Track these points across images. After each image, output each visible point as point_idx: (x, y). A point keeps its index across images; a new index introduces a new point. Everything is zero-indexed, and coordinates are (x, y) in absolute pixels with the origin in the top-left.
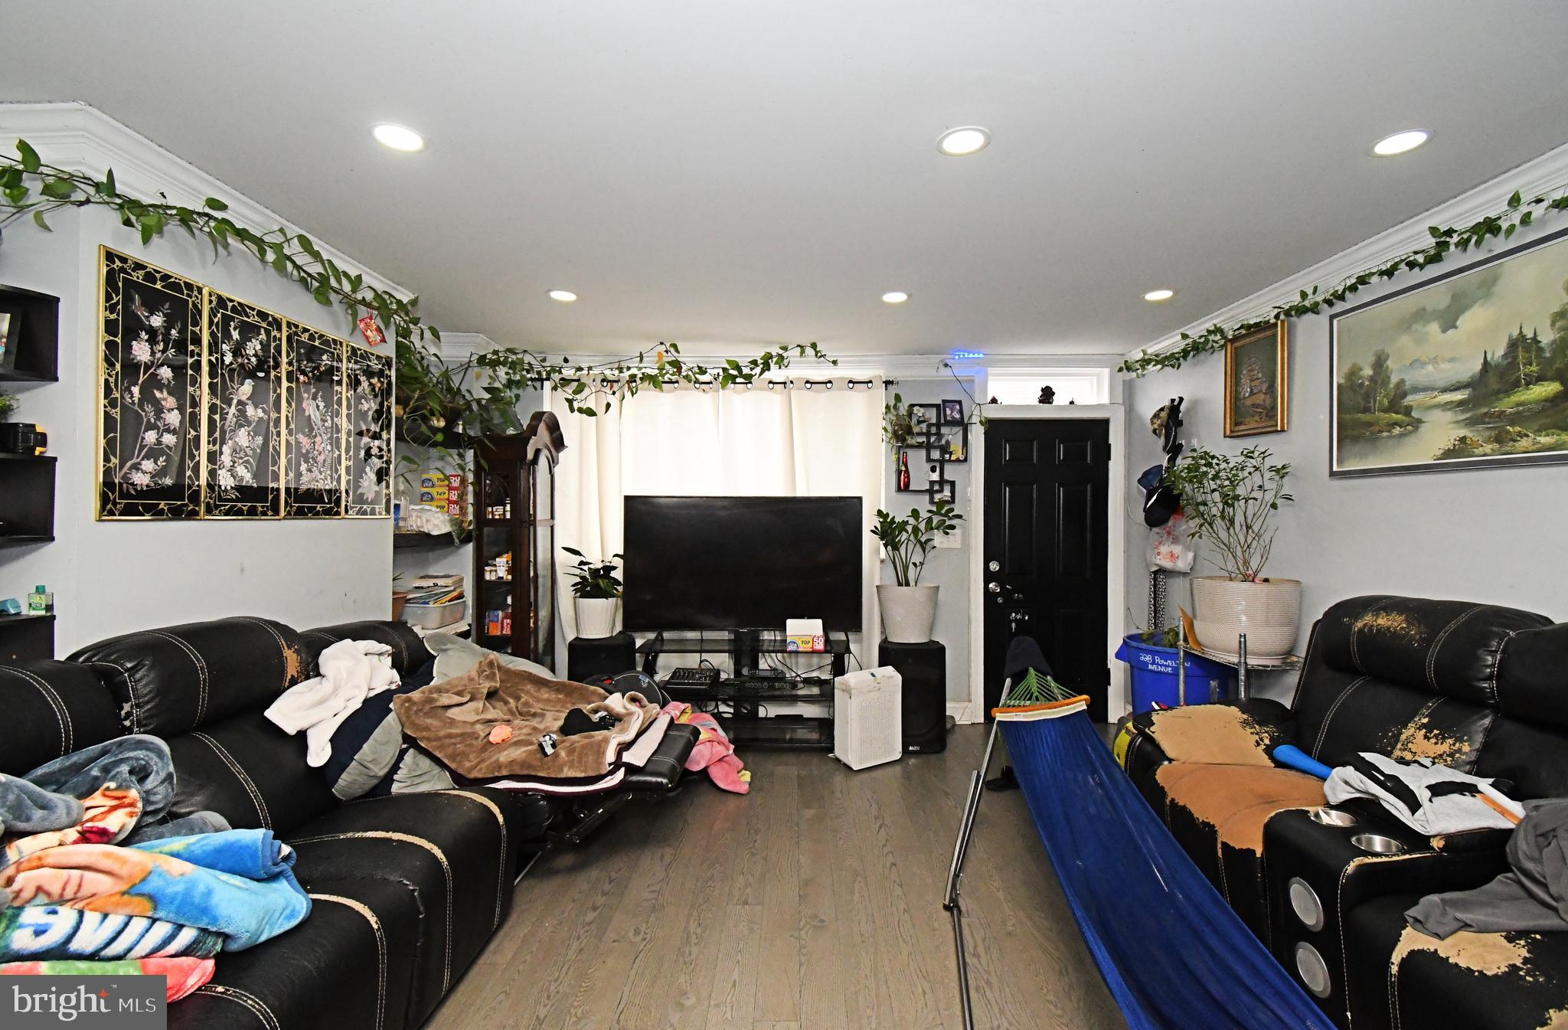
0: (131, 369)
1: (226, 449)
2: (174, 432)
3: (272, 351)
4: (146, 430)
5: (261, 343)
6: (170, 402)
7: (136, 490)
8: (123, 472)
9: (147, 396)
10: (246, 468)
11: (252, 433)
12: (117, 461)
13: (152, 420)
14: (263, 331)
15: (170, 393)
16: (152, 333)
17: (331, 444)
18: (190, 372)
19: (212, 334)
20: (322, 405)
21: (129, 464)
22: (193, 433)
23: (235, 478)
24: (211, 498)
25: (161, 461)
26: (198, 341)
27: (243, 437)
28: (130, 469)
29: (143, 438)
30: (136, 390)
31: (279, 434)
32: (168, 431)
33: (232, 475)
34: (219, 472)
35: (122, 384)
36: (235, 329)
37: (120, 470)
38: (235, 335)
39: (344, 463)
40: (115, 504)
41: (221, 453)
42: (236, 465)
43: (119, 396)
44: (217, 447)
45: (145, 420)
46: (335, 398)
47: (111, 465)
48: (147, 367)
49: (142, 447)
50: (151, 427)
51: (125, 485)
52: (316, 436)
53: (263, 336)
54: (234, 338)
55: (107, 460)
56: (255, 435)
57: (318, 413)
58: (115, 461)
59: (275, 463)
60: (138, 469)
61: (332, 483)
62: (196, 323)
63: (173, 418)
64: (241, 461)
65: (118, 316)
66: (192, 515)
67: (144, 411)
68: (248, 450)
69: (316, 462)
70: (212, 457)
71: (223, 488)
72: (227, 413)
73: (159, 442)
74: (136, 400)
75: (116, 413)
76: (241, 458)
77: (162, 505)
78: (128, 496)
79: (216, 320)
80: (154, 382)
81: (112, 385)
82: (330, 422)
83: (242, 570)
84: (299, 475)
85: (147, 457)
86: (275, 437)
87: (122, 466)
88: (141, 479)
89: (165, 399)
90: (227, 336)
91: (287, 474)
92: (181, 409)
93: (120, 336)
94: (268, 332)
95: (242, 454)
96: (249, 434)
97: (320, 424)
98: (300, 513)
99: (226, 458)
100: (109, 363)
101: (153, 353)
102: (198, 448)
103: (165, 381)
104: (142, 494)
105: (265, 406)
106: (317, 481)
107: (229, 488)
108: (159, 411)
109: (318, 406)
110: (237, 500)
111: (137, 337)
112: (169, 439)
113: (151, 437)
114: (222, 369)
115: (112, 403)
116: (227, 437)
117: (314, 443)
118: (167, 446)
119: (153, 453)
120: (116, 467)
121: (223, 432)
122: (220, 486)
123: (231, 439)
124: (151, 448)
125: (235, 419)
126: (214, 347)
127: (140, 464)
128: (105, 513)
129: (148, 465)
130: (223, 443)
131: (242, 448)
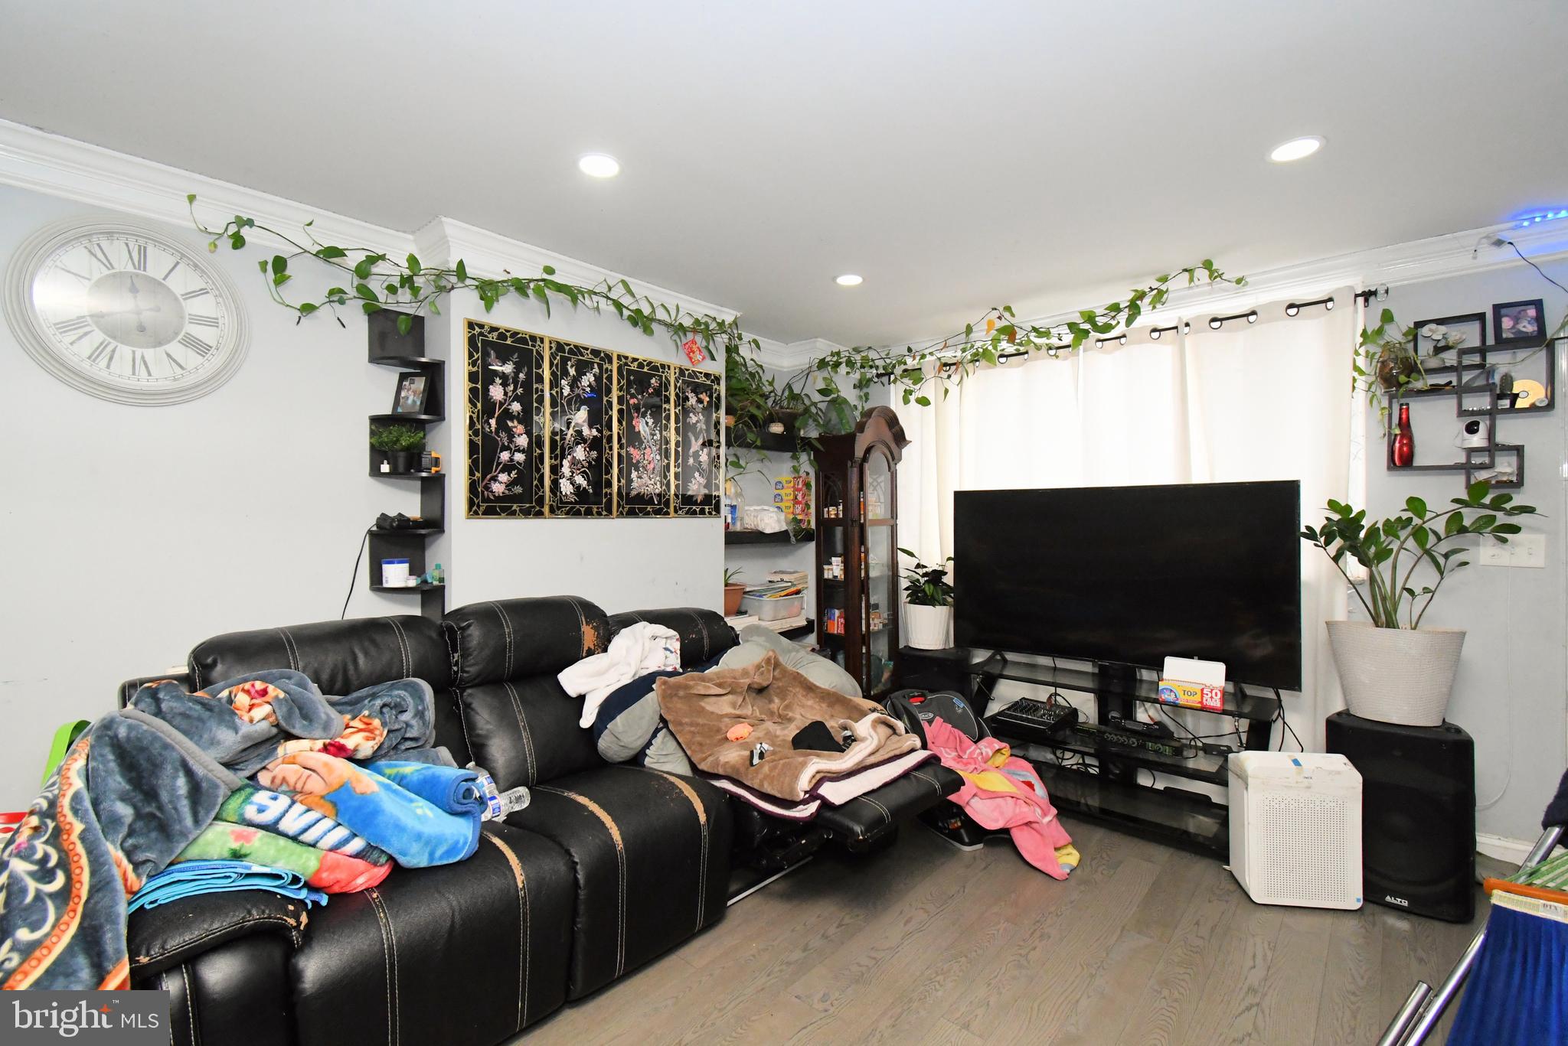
0: (489, 408)
1: (566, 463)
2: (523, 451)
3: (605, 380)
4: (501, 451)
5: (594, 375)
6: (520, 428)
7: (494, 496)
8: (484, 483)
9: (502, 425)
10: (583, 477)
11: (588, 449)
12: (480, 475)
13: (506, 444)
14: (596, 366)
15: (519, 423)
16: (504, 377)
17: (660, 454)
18: (535, 405)
19: (553, 374)
20: (651, 421)
21: (488, 477)
22: (538, 451)
23: (573, 485)
24: (553, 501)
25: (514, 474)
26: (540, 379)
27: (580, 453)
28: (490, 480)
29: (499, 457)
30: (493, 422)
31: (611, 448)
32: (519, 451)
33: (571, 483)
34: (561, 481)
35: (483, 418)
36: (572, 366)
37: (483, 481)
38: (572, 372)
39: (672, 469)
40: (478, 506)
41: (562, 466)
42: (574, 475)
43: (480, 427)
44: (558, 461)
45: (500, 444)
46: (664, 415)
47: (475, 478)
48: (501, 404)
49: (499, 464)
50: (505, 448)
51: (486, 492)
52: (645, 448)
53: (596, 370)
54: (571, 374)
55: (471, 473)
56: (591, 450)
57: (647, 429)
58: (478, 475)
59: (608, 472)
60: (495, 480)
61: (661, 487)
62: (539, 366)
63: (522, 441)
64: (578, 472)
65: (478, 368)
66: (539, 514)
67: (499, 437)
68: (584, 463)
69: (646, 470)
70: (555, 470)
71: (564, 493)
72: (566, 434)
73: (511, 460)
74: (493, 429)
75: (479, 440)
76: (579, 469)
77: (515, 507)
78: (488, 500)
79: (555, 362)
80: (507, 415)
81: (475, 420)
82: (658, 435)
83: (582, 558)
84: (630, 481)
85: (502, 471)
86: (608, 451)
87: (484, 477)
88: (498, 488)
89: (515, 427)
90: (565, 373)
91: (619, 481)
92: (529, 433)
93: (480, 383)
94: (600, 366)
95: (579, 466)
96: (585, 449)
97: (650, 437)
98: (632, 513)
99: (566, 470)
100: (472, 402)
101: (506, 394)
102: (542, 463)
103: (515, 414)
104: (498, 499)
105: (598, 426)
106: (647, 486)
107: (568, 493)
108: (511, 436)
109: (647, 423)
110: (576, 503)
111: (492, 382)
112: (520, 457)
113: (505, 456)
114: (561, 399)
115: (476, 433)
116: (567, 453)
117: (644, 454)
118: (518, 462)
119: (508, 468)
120: (479, 479)
121: (563, 449)
122: (561, 492)
123: (569, 454)
124: (505, 465)
125: (573, 439)
126: (554, 384)
127: (497, 476)
128: (471, 513)
129: (504, 477)
130: (563, 457)
131: (579, 462)
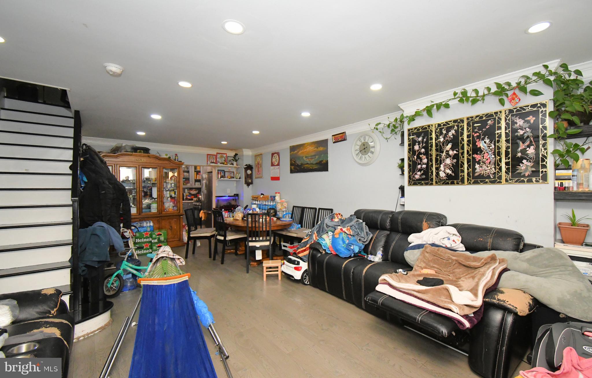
0: (414, 152)
1: (442, 166)
2: (425, 164)
3: (460, 131)
4: (418, 165)
5: (455, 130)
6: (425, 157)
7: (416, 179)
8: (413, 175)
9: (418, 157)
10: (450, 170)
11: (452, 159)
13: (420, 163)
14: (456, 126)
15: (424, 155)
16: (419, 143)
17: (495, 155)
18: (430, 148)
19: (437, 136)
20: (487, 141)
21: (414, 173)
22: (431, 163)
23: (445, 173)
24: (437, 180)
25: (422, 172)
26: (431, 139)
27: (448, 161)
28: (414, 175)
29: (417, 167)
30: (415, 157)
31: (463, 157)
32: (424, 164)
33: (444, 173)
34: (440, 172)
35: (412, 156)
36: (444, 130)
37: (412, 175)
38: (444, 132)
39: (504, 161)
40: (411, 182)
41: (440, 167)
42: (446, 169)
43: (411, 159)
44: (439, 165)
45: (418, 163)
46: (496, 136)
47: (410, 174)
48: (418, 151)
49: (417, 169)
50: (419, 164)
51: (413, 178)
52: (484, 153)
53: (456, 128)
54: (444, 133)
55: (409, 173)
56: (453, 159)
57: (485, 145)
58: (411, 173)
59: (462, 166)
60: (416, 174)
61: (495, 170)
62: (431, 134)
63: (425, 161)
64: (448, 168)
65: (411, 142)
66: (432, 184)
67: (417, 161)
68: (450, 165)
69: (484, 163)
70: (437, 169)
71: (441, 177)
72: (442, 155)
73: (421, 167)
74: (415, 159)
75: (411, 163)
76: (448, 167)
77: (423, 182)
78: (414, 180)
79: (437, 131)
80: (420, 153)
81: (410, 157)
82: (493, 146)
84: (474, 169)
85: (418, 171)
86: (462, 158)
87: (413, 174)
88: (417, 177)
89: (423, 157)
90: (441, 133)
91: (468, 169)
92: (427, 158)
93: (411, 146)
94: (458, 126)
95: (448, 166)
96: (450, 159)
97: (487, 148)
98: (476, 183)
99: (442, 168)
100: (409, 152)
101: (419, 147)
102: (432, 167)
103: (423, 153)
104: (417, 180)
105: (457, 149)
106: (486, 170)
107: (443, 176)
108: (421, 160)
109: (485, 142)
110: (447, 180)
111: (415, 145)
112: (424, 166)
113: (419, 166)
114: (440, 143)
115: (410, 161)
116: (442, 162)
117: (483, 156)
118: (424, 168)
119: (420, 170)
121: (441, 161)
122: (440, 176)
123: (443, 162)
124: (419, 169)
125: (445, 156)
126: (437, 138)
127: (417, 173)
128: (409, 184)
129: (419, 173)
130: (441, 163)
131: (448, 164)
